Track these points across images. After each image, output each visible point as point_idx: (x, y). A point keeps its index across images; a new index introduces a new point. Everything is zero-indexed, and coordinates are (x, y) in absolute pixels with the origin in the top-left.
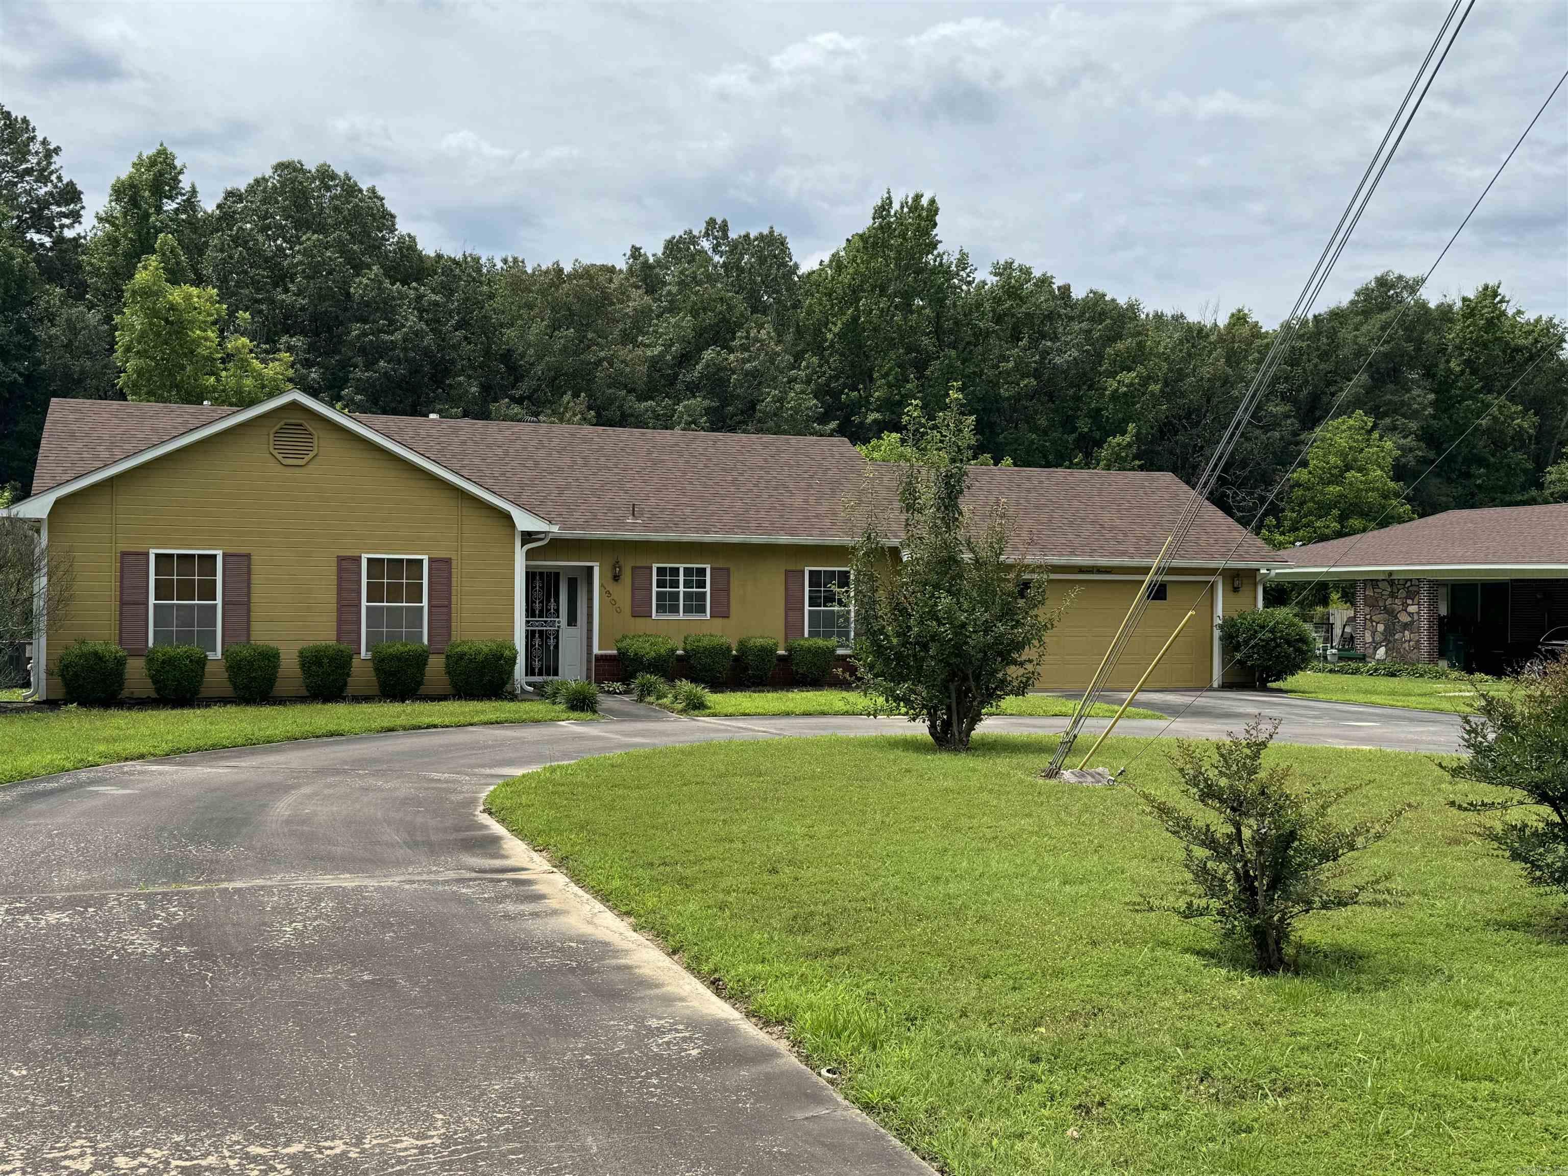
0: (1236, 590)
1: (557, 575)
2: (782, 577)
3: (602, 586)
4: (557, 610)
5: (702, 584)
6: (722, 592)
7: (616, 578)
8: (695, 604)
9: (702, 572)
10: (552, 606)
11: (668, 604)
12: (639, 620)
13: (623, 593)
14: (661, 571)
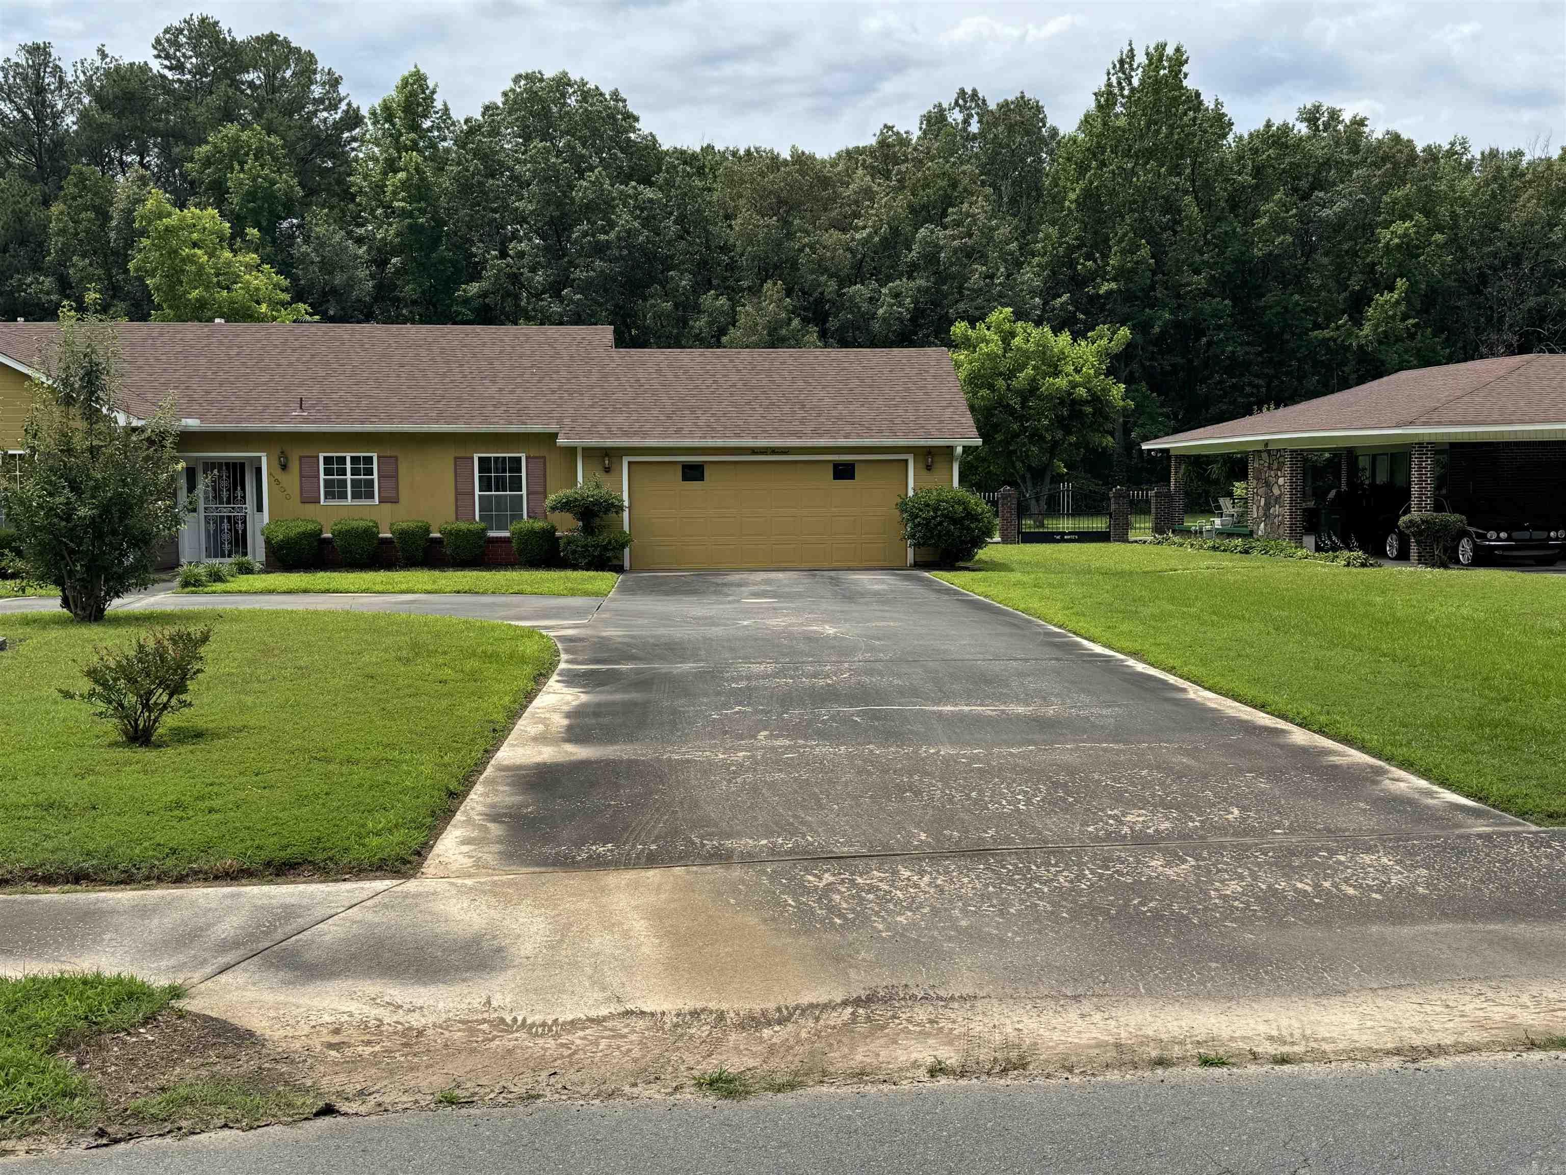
0: (929, 468)
1: (242, 465)
2: (452, 462)
3: (270, 474)
4: (244, 497)
5: (370, 472)
6: (390, 476)
7: (284, 467)
8: (363, 490)
9: (369, 460)
10: (239, 493)
11: (335, 490)
12: (307, 505)
13: (292, 480)
14: (327, 460)
